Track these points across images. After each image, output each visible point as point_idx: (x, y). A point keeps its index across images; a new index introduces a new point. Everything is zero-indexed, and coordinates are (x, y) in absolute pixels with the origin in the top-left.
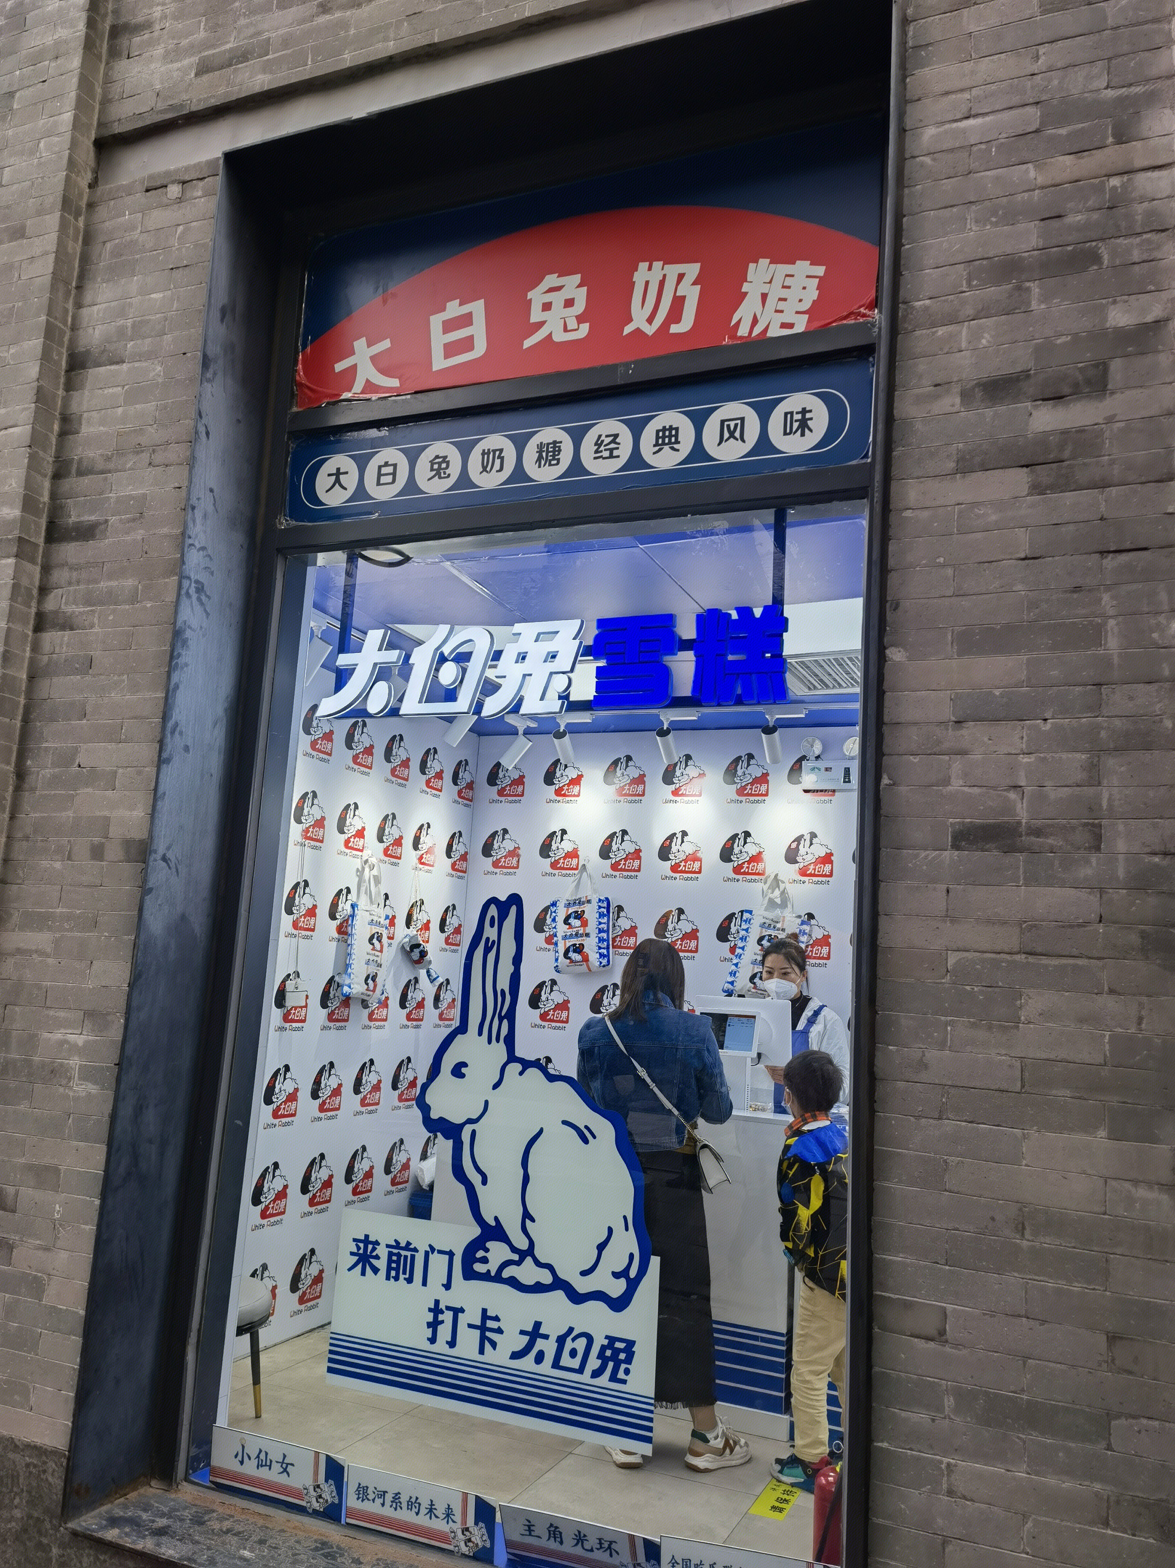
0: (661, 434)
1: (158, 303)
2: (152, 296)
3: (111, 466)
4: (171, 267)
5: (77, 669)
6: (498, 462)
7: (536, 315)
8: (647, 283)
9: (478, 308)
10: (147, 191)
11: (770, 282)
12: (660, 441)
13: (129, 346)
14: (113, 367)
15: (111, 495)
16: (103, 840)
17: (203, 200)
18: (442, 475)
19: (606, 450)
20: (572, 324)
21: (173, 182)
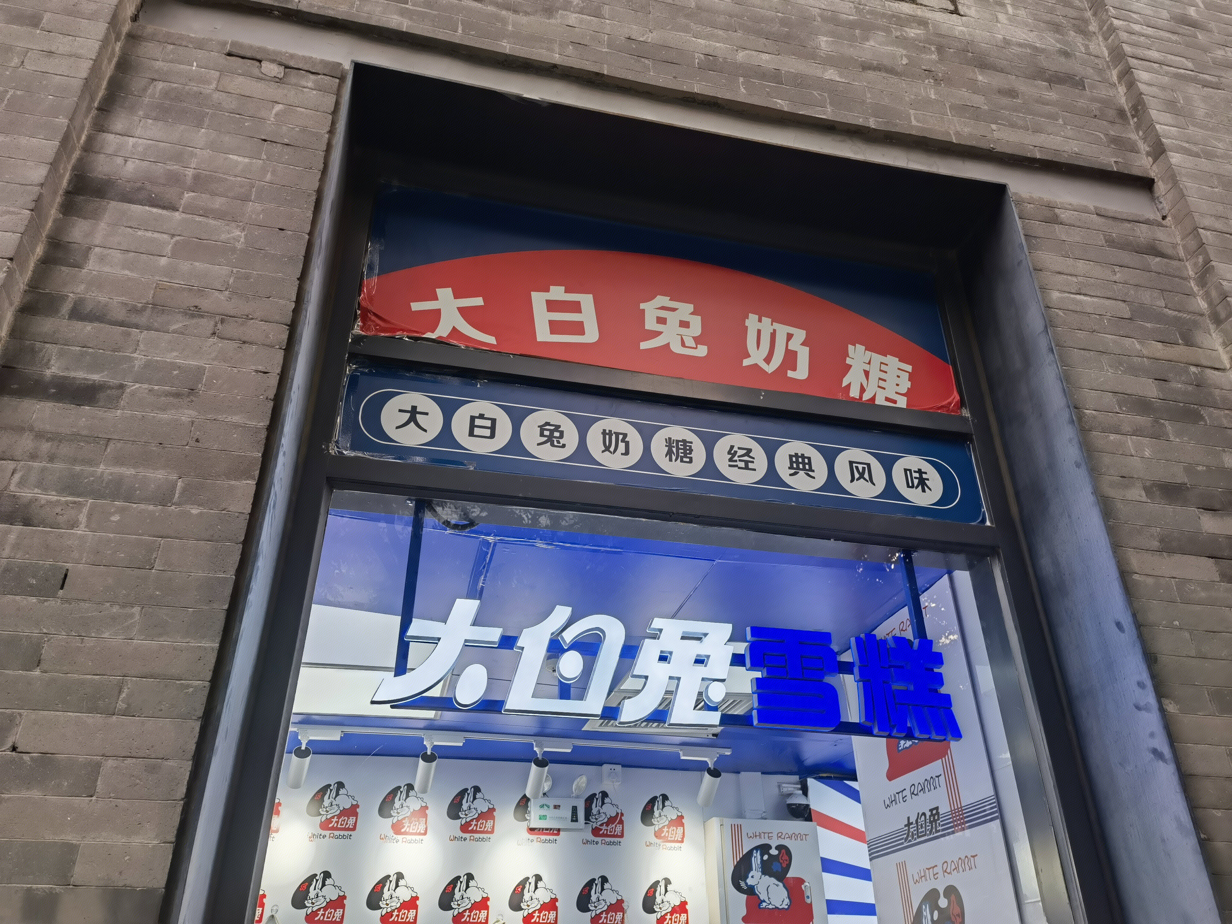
0: (794, 459)
1: (240, 167)
2: (231, 156)
3: (142, 320)
4: (263, 138)
5: (31, 586)
6: (622, 446)
7: (650, 324)
8: (759, 332)
9: (587, 301)
10: (229, 54)
11: (869, 363)
12: (795, 465)
13: (186, 195)
14: (155, 210)
15: (135, 355)
16: (58, 889)
17: (315, 92)
18: (556, 443)
19: (740, 461)
20: (690, 342)
21: (273, 61)
